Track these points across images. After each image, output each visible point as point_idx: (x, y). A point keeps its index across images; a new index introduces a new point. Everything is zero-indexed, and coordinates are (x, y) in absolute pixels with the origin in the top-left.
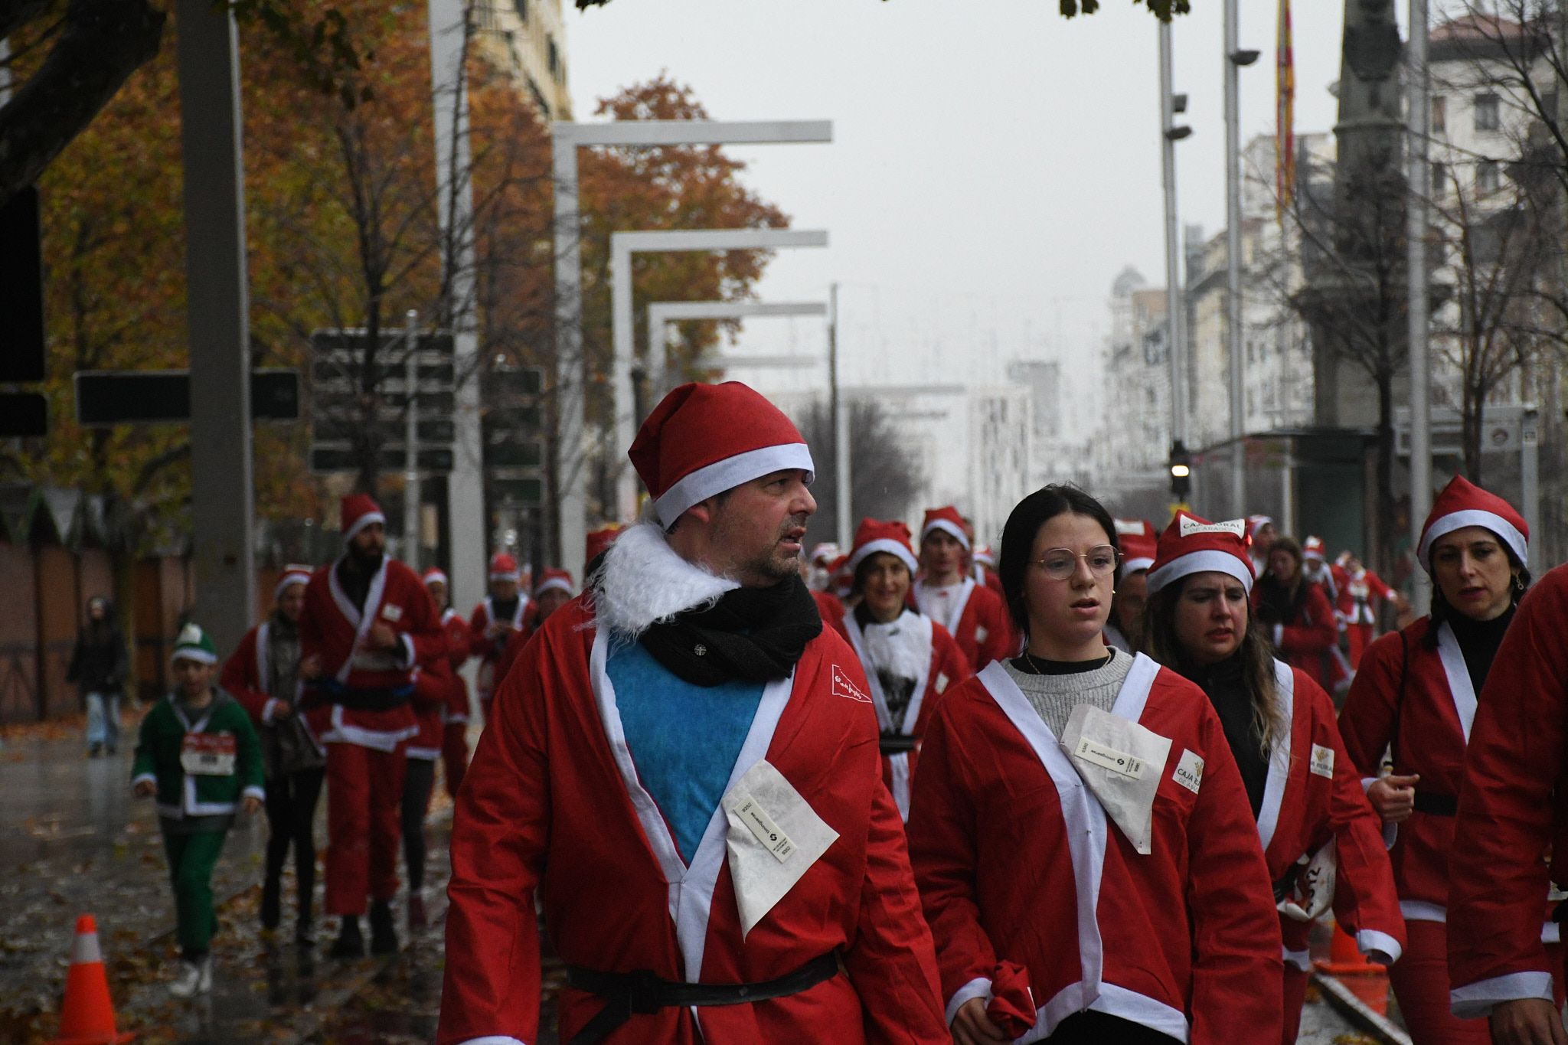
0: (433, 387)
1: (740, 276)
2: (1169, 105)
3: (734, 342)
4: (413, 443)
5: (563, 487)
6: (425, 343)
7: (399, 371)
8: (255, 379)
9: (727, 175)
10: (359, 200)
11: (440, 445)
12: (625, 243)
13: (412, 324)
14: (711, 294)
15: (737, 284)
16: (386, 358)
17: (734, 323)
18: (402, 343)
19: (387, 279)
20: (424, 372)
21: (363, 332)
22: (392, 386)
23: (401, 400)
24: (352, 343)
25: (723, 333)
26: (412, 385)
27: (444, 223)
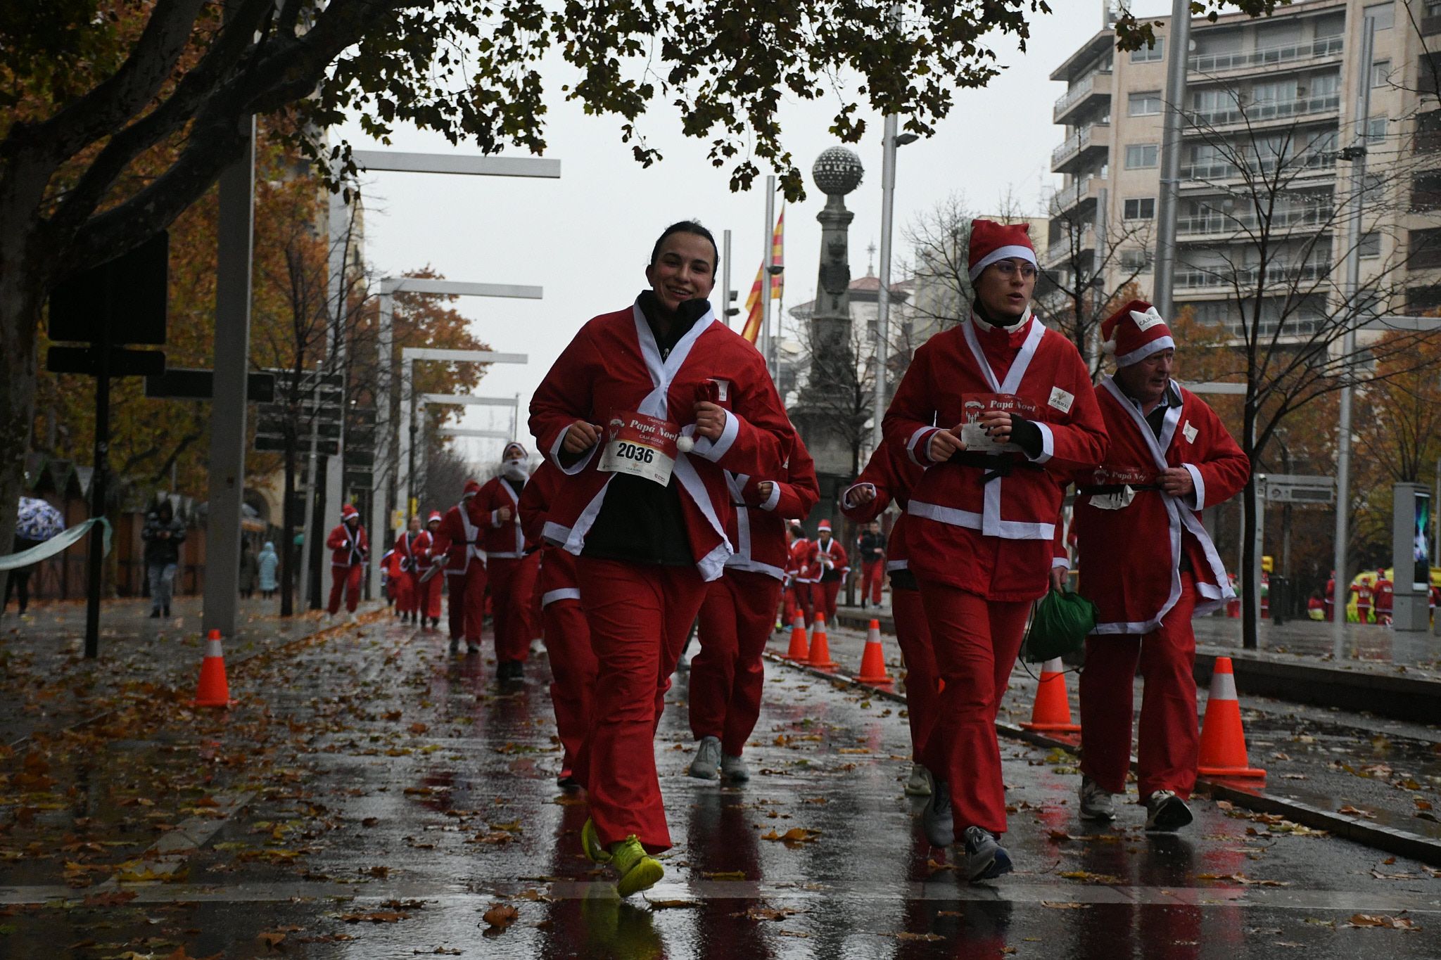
0: (329, 405)
1: (465, 384)
2: (727, 298)
3: (459, 422)
4: (315, 439)
5: (374, 487)
6: (325, 380)
7: (310, 395)
8: (250, 377)
9: (461, 327)
10: (295, 291)
11: (332, 439)
12: (409, 354)
13: (319, 368)
14: (448, 391)
15: (463, 388)
16: (304, 387)
17: (459, 408)
18: (312, 379)
19: (308, 340)
20: (324, 396)
21: (292, 371)
22: (306, 403)
23: (309, 411)
24: (286, 377)
25: (452, 414)
26: (317, 403)
27: (334, 316)
